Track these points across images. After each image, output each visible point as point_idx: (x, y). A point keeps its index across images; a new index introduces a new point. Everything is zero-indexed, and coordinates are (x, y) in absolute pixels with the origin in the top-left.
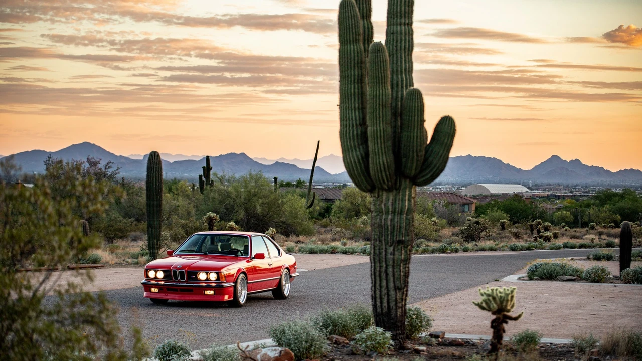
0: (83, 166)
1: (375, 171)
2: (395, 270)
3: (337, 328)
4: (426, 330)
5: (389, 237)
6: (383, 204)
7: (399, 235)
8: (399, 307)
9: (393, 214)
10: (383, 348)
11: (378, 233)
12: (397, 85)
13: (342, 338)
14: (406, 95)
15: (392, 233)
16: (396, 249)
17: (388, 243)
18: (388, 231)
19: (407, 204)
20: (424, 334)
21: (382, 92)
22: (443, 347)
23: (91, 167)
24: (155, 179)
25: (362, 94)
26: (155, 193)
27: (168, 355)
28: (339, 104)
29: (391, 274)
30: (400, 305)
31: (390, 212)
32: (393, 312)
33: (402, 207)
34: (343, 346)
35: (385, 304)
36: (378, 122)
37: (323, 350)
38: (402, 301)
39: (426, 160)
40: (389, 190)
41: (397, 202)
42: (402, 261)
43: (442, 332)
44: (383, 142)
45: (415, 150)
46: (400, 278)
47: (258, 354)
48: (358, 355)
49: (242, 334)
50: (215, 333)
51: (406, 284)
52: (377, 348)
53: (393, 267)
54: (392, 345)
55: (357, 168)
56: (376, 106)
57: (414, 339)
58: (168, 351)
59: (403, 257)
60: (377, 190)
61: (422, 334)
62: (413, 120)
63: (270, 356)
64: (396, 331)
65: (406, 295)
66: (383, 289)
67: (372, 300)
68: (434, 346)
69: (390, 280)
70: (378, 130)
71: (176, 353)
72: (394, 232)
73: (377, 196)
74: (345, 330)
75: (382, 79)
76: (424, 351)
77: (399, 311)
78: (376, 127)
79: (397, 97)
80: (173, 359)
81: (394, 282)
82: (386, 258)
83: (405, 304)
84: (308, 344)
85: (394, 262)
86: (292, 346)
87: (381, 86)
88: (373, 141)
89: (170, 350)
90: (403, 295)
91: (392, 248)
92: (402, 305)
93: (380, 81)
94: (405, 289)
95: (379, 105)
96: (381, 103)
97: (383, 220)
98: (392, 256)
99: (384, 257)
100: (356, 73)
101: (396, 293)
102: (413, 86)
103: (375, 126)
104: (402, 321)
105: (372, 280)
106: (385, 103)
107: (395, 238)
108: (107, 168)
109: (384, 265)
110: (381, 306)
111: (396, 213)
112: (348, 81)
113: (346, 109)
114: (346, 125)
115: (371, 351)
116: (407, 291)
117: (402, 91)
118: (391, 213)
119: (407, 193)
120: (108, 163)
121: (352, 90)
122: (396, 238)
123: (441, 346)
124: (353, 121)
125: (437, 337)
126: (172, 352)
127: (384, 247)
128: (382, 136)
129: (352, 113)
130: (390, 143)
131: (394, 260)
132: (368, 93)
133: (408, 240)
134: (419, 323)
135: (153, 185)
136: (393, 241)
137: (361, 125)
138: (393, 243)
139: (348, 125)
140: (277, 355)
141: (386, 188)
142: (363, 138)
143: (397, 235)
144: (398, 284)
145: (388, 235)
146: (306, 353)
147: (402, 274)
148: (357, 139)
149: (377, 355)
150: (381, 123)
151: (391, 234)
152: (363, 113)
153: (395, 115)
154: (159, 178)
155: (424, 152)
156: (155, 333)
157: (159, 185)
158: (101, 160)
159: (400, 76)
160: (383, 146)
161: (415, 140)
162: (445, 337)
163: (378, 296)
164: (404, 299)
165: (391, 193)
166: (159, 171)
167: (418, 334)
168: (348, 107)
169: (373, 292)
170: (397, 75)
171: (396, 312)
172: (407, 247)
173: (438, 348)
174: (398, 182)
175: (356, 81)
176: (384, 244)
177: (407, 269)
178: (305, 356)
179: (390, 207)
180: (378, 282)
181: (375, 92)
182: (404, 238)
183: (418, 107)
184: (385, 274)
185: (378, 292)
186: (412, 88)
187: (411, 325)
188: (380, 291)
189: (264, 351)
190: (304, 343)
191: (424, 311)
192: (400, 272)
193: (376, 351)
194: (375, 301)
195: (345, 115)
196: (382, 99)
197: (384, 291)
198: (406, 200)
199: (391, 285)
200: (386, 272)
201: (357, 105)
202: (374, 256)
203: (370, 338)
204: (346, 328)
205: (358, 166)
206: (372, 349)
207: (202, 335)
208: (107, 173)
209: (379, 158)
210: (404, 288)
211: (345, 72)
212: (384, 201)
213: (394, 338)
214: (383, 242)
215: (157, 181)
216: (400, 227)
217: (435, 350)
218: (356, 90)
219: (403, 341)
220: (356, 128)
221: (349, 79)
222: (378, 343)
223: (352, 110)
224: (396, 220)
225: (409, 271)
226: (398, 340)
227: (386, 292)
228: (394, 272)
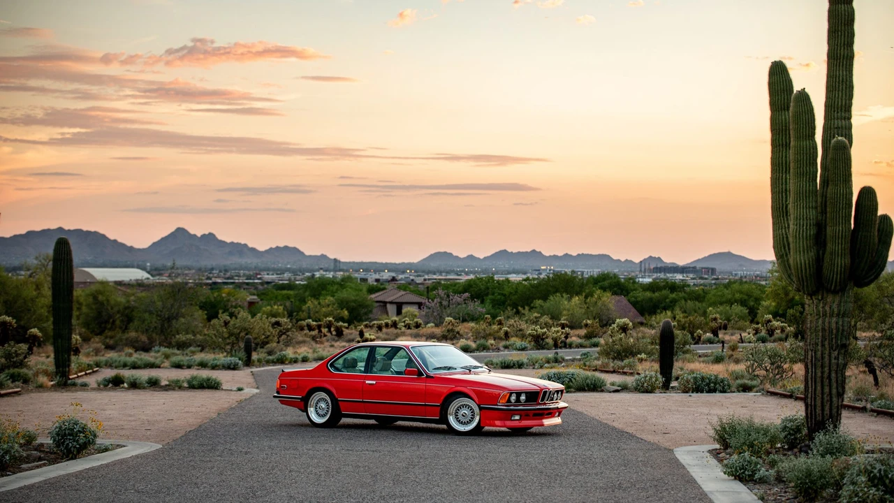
1: (834, 273)
2: (838, 376)
5: (834, 341)
6: (827, 306)
7: (843, 339)
11: (821, 337)
16: (840, 354)
17: (832, 348)
18: (832, 335)
29: (834, 380)
31: (836, 315)
35: (827, 412)
36: (843, 221)
40: (835, 292)
41: (842, 304)
42: (844, 365)
44: (847, 242)
45: (870, 251)
46: (842, 384)
53: (836, 372)
56: (843, 204)
60: (820, 293)
62: (870, 220)
66: (825, 396)
69: (832, 386)
70: (844, 230)
72: (838, 335)
73: (820, 298)
78: (842, 227)
81: (837, 388)
82: (830, 364)
85: (837, 367)
88: (837, 241)
91: (836, 353)
97: (826, 323)
98: (836, 361)
99: (827, 362)
109: (828, 371)
121: (811, 188)
122: (840, 342)
127: (828, 352)
128: (847, 236)
129: (810, 212)
136: (838, 345)
138: (837, 348)
139: (805, 224)
141: (833, 290)
143: (841, 339)
145: (832, 339)
148: (810, 240)
150: (847, 222)
151: (835, 338)
160: (846, 247)
161: (872, 240)
165: (837, 296)
176: (829, 348)
179: (835, 310)
180: (819, 389)
182: (846, 341)
184: (827, 380)
185: (818, 400)
188: (823, 398)
192: (842, 377)
196: (849, 198)
197: (827, 398)
198: (849, 302)
199: (834, 391)
200: (829, 377)
209: (841, 259)
212: (829, 303)
216: (843, 330)
220: (813, 227)
223: (810, 208)
224: (840, 323)
227: (829, 398)
228: (837, 378)
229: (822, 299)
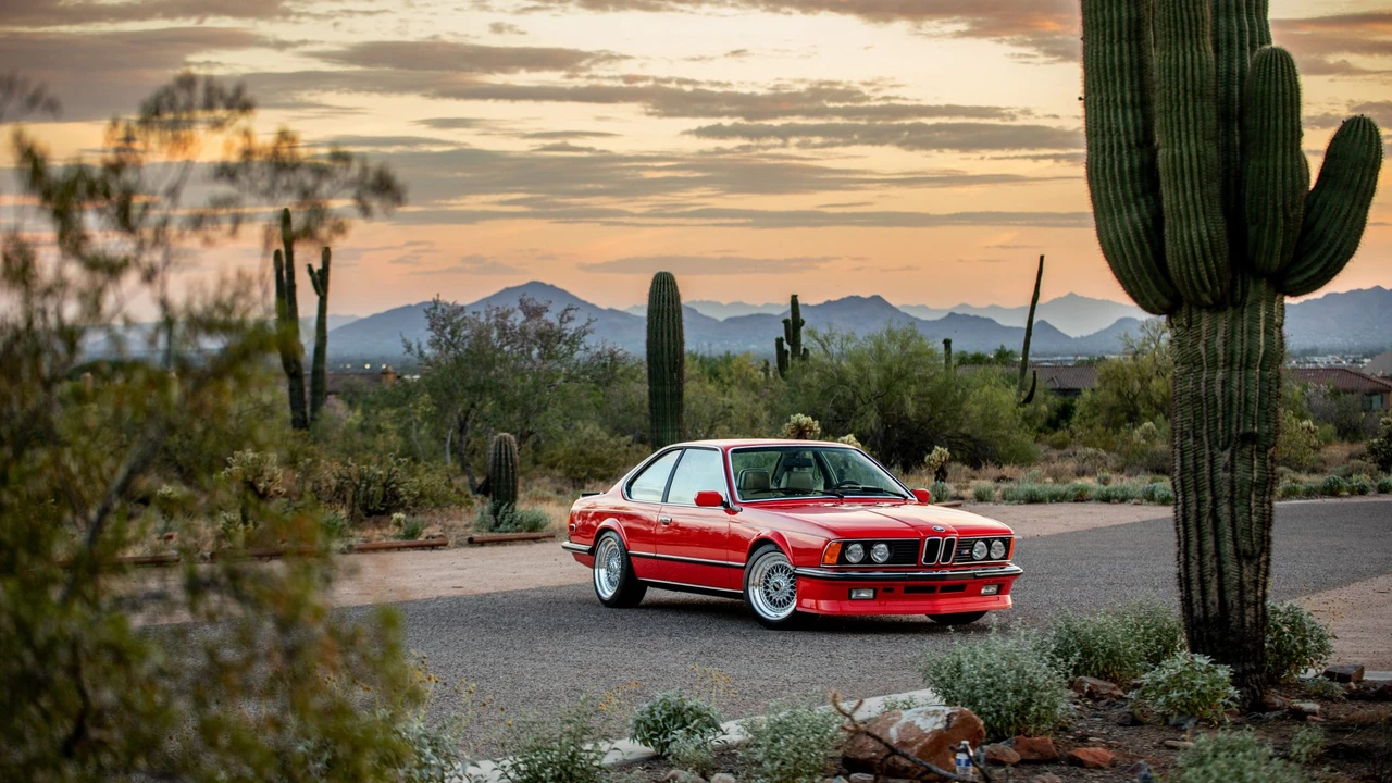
0: (511, 318)
1: (1179, 259)
2: (1237, 510)
3: (1092, 658)
4: (1315, 662)
5: (1220, 427)
6: (1202, 342)
7: (1245, 423)
8: (1249, 604)
9: (1227, 369)
10: (1210, 707)
11: (1192, 418)
12: (1229, 42)
13: (1105, 684)
14: (1253, 65)
15: (1227, 414)
16: (1237, 457)
17: (1217, 442)
18: (1215, 413)
19: (1262, 343)
20: (1312, 672)
21: (1192, 58)
22: (1360, 703)
23: (528, 320)
24: (665, 335)
25: (1140, 68)
26: (667, 368)
27: (664, 731)
28: (1083, 96)
29: (1225, 520)
30: (1251, 598)
31: (1221, 364)
32: (1234, 615)
33: (1250, 350)
34: (1108, 704)
35: (1213, 596)
36: (1183, 134)
37: (1059, 711)
38: (1257, 587)
39: (1307, 228)
40: (1217, 307)
41: (1238, 337)
42: (1253, 485)
43: (1356, 667)
44: (1197, 185)
45: (1280, 204)
46: (1250, 530)
47: (891, 724)
48: (1149, 724)
49: (860, 679)
50: (792, 678)
51: (1265, 544)
52: (1196, 707)
53: (1232, 500)
54: (1233, 699)
55: (1133, 252)
56: (1178, 93)
57: (1288, 685)
58: (664, 721)
59: (1255, 475)
60: (1185, 309)
61: (1306, 671)
62: (1273, 127)
63: (922, 728)
64: (1243, 664)
65: (1267, 574)
66: (1208, 558)
67: (1181, 585)
68: (1339, 699)
69: (1223, 534)
70: (1185, 156)
71: (684, 724)
72: (1231, 412)
73: (1185, 324)
74: (1114, 662)
75: (1190, 25)
76: (1314, 714)
77: (1250, 612)
78: (1180, 148)
79: (1229, 73)
80: (674, 740)
81: (1235, 540)
82: (1212, 481)
83: (1264, 596)
84: (1021, 698)
85: (1233, 489)
86: (980, 703)
87: (1188, 44)
88: (1172, 183)
89: (669, 717)
90: (1257, 573)
91: (1227, 454)
92: (1257, 597)
93: (1187, 32)
94: (1263, 558)
95: (1186, 91)
96: (1189, 87)
97: (1203, 384)
98: (1228, 475)
99: (1207, 477)
100: (1125, 15)
101: (1241, 568)
102: (1269, 42)
103: (1177, 145)
104: (1256, 639)
105: (1179, 537)
106: (1201, 86)
107: (1234, 427)
108: (565, 319)
109: (1210, 499)
110: (1204, 600)
111: (1236, 367)
112: (1104, 34)
113: (1101, 105)
114: (1104, 146)
115: (1181, 713)
116: (1268, 562)
117: (1242, 57)
118: (1224, 367)
119: (1262, 314)
120: (566, 310)
121: (1116, 58)
122: (1238, 428)
123: (1357, 700)
124: (1120, 135)
125: (1343, 678)
126: (674, 723)
127: (1207, 452)
128: (1196, 170)
129: (1116, 116)
130: (1214, 189)
131: (1232, 482)
132: (1155, 62)
133: (1268, 434)
134: (1300, 642)
135: (662, 349)
136: (1230, 437)
137: (1139, 145)
138: (1229, 442)
139: (1107, 146)
140: (939, 726)
141: (1210, 302)
142: (1148, 179)
143: (1238, 422)
144: (1245, 544)
145: (1216, 423)
146: (1016, 721)
147: (1254, 518)
149: (1196, 724)
150: (1192, 136)
151: (1223, 418)
152: (1145, 117)
153: (1225, 117)
154: (674, 334)
155: (1302, 207)
156: (645, 680)
157: (675, 349)
158: (551, 302)
159: (1234, 20)
160: (1198, 196)
161: (1280, 178)
162: (1364, 678)
163: (1194, 575)
164: (1260, 583)
165: (1221, 316)
166: (674, 317)
167: (1297, 672)
168: (1108, 101)
169: (1181, 566)
170: (1228, 17)
171: (1242, 616)
172: (1266, 452)
173: (1349, 705)
174: (1239, 287)
175: (1125, 36)
176: (1207, 444)
177: (1266, 506)
178: (1013, 729)
179: (1221, 352)
180: (1194, 540)
181: (1173, 59)
182: (1256, 429)
183: (1284, 93)
184: (1210, 521)
185: (1194, 567)
186: (1268, 47)
187: (1278, 649)
188: (1201, 564)
189: (906, 716)
190: (1010, 694)
191: (1309, 614)
192: (1250, 514)
193: (1193, 715)
194: (1189, 590)
195: (1099, 121)
196: (1193, 75)
197: (1210, 563)
198: (1259, 333)
199: (1228, 547)
200: (1214, 513)
201: (1128, 96)
202: (1181, 475)
203: (1177, 681)
204: (1116, 658)
205: (1135, 247)
206: (1185, 710)
207: (761, 683)
208: (565, 332)
209: (1189, 226)
210: (1260, 555)
211: (1096, 12)
212: (1204, 335)
213: (1237, 681)
214: (1205, 439)
215: (672, 341)
216: (1247, 400)
217: (1342, 712)
218: (1126, 58)
219: (1260, 690)
220: (1129, 153)
221: (1107, 31)
222: (1199, 694)
223: (1116, 106)
224: (1236, 383)
225: (1271, 511)
226: (1248, 686)
227: (1214, 564)
228: (1233, 515)
229: (1190, 324)
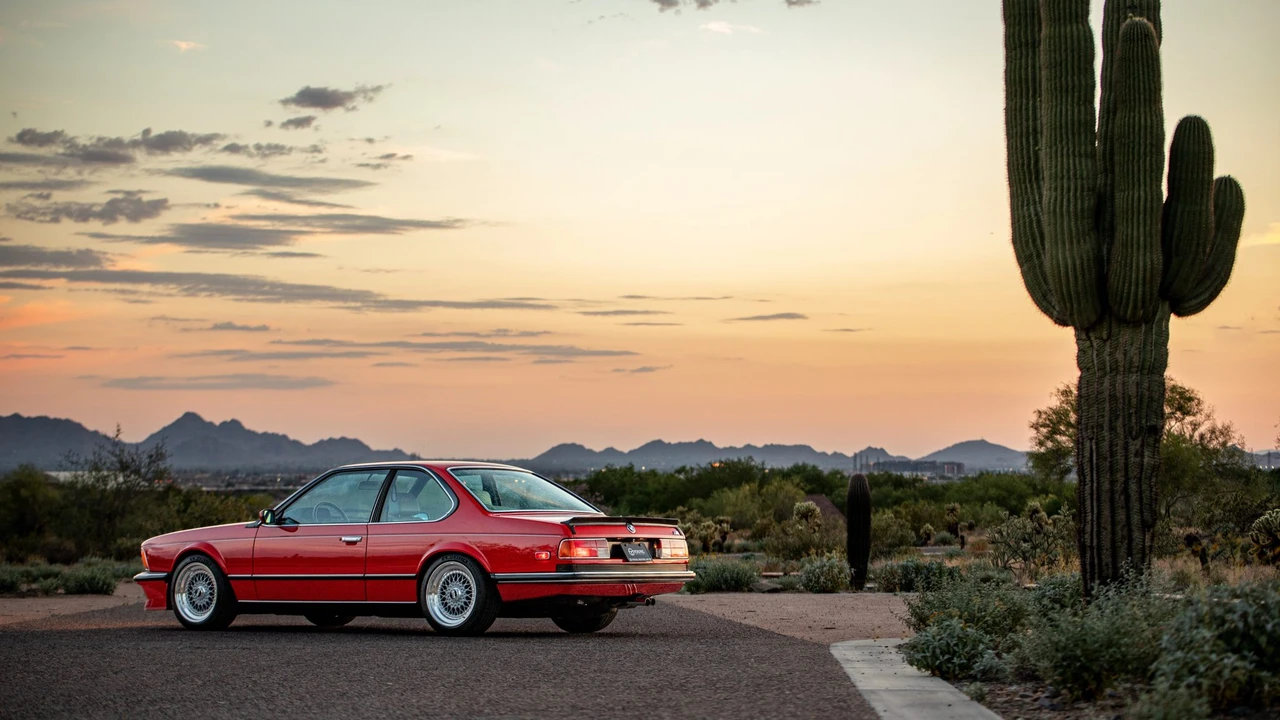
2: (1143, 487)
5: (1133, 421)
6: (1121, 351)
7: (1151, 416)
9: (1139, 373)
11: (1108, 413)
15: (1139, 411)
16: (1144, 445)
17: (1131, 433)
18: (1129, 408)
29: (1134, 496)
31: (1134, 370)
33: (1154, 359)
40: (1136, 324)
41: (1148, 348)
42: (1152, 468)
46: (1151, 505)
51: (1154, 516)
53: (1139, 480)
59: (1156, 459)
66: (1119, 528)
69: (1133, 508)
70: (1149, 198)
72: (1141, 409)
73: (1105, 337)
81: (1141, 512)
82: (1125, 464)
85: (1140, 471)
88: (1136, 219)
90: (1152, 540)
91: (1138, 442)
97: (1118, 385)
98: (1138, 459)
99: (1121, 461)
100: (1089, 81)
101: (1144, 535)
109: (1122, 479)
111: (1145, 372)
113: (1067, 154)
114: (1069, 187)
118: (1136, 372)
122: (1145, 421)
127: (1122, 441)
129: (1081, 164)
131: (1141, 466)
136: (1141, 429)
138: (1140, 432)
141: (1130, 319)
143: (1147, 416)
144: (1146, 516)
145: (1130, 415)
147: (1153, 495)
148: (1083, 218)
151: (1136, 413)
163: (1105, 542)
165: (1139, 331)
168: (1075, 150)
174: (1153, 308)
176: (1121, 435)
179: (1135, 359)
182: (1158, 421)
184: (1122, 497)
188: (1113, 533)
192: (1150, 491)
194: (1098, 554)
195: (1066, 168)
197: (1121, 532)
199: (1136, 518)
200: (1126, 491)
201: (1089, 148)
205: (1078, 273)
212: (1122, 345)
214: (1120, 430)
216: (1152, 399)
218: (1088, 117)
224: (1145, 385)
227: (1125, 532)
228: (1140, 493)
229: (1110, 337)
